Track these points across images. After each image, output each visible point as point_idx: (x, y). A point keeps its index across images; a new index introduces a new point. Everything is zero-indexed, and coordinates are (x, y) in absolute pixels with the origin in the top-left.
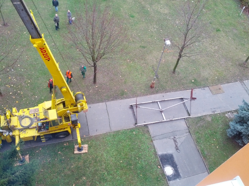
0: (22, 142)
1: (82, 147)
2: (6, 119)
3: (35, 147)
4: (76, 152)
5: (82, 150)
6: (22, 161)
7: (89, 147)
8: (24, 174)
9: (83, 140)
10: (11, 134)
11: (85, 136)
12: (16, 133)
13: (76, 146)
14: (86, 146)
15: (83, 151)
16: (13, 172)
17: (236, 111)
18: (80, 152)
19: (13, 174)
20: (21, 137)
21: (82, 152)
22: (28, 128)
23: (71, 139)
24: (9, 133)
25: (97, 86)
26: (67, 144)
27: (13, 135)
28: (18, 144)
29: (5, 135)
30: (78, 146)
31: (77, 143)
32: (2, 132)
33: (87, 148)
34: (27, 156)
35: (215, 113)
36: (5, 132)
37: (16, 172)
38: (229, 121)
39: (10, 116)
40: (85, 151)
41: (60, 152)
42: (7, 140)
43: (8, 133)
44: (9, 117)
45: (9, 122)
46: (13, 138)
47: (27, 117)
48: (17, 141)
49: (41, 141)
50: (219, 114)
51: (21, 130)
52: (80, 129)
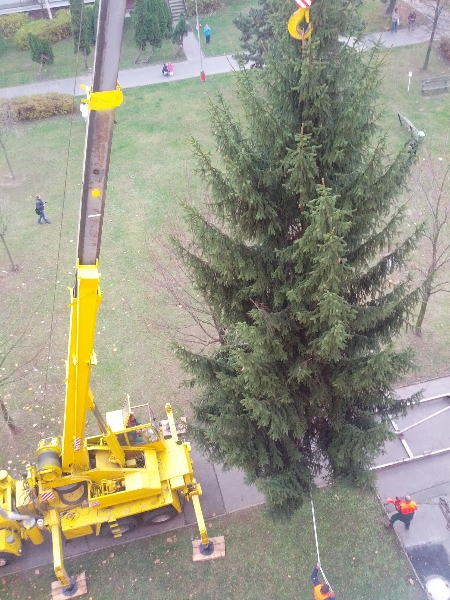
0: (67, 542)
1: (211, 544)
2: (27, 488)
3: (98, 553)
4: (198, 557)
5: (213, 550)
6: (70, 589)
7: (228, 542)
9: (210, 526)
10: (40, 523)
12: (52, 520)
13: (196, 543)
14: (220, 540)
18: (207, 557)
20: (64, 529)
21: (213, 556)
22: (79, 505)
23: (182, 526)
26: (173, 539)
27: (47, 526)
29: (28, 528)
30: (200, 541)
31: (197, 534)
32: (21, 521)
33: (223, 546)
34: (82, 577)
36: (27, 520)
39: (37, 480)
40: (218, 553)
42: (32, 539)
43: (34, 520)
44: (34, 483)
45: (34, 494)
48: (56, 540)
49: (112, 536)
51: (62, 512)
52: (201, 498)
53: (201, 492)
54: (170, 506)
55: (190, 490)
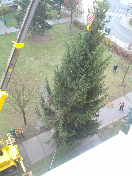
7: (33, 173)
9: (27, 169)
11: (28, 165)
17: (127, 116)
23: (18, 171)
25: (28, 126)
26: (16, 175)
31: (23, 172)
35: (114, 121)
38: (125, 124)
50: (117, 121)
52: (23, 161)
53: (22, 159)
54: (13, 166)
55: (19, 159)
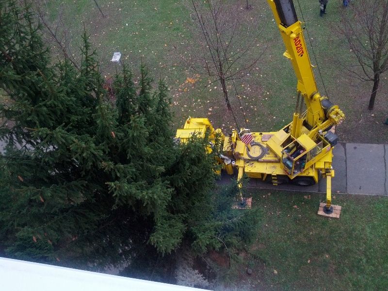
0: (246, 178)
1: (332, 208)
2: (230, 142)
3: (262, 190)
4: (321, 213)
5: (332, 212)
6: (242, 204)
7: (344, 211)
8: (244, 222)
10: (234, 163)
11: (338, 192)
12: (240, 164)
13: (323, 205)
14: (338, 208)
15: (333, 214)
16: (230, 216)
18: (327, 215)
19: (230, 218)
20: (246, 171)
21: (331, 215)
22: (257, 160)
23: (316, 192)
24: (232, 161)
25: (373, 115)
26: (308, 197)
27: (237, 166)
28: (241, 180)
29: (226, 164)
30: (326, 204)
31: (324, 199)
32: (224, 159)
33: (339, 212)
34: (250, 200)
36: (227, 160)
37: (233, 217)
39: (237, 139)
40: (335, 215)
41: (295, 206)
42: (227, 171)
43: (230, 161)
44: (235, 140)
45: (233, 146)
46: (236, 169)
47: (258, 144)
48: (240, 175)
49: (272, 183)
51: (246, 161)
53: (333, 175)
55: (327, 172)
